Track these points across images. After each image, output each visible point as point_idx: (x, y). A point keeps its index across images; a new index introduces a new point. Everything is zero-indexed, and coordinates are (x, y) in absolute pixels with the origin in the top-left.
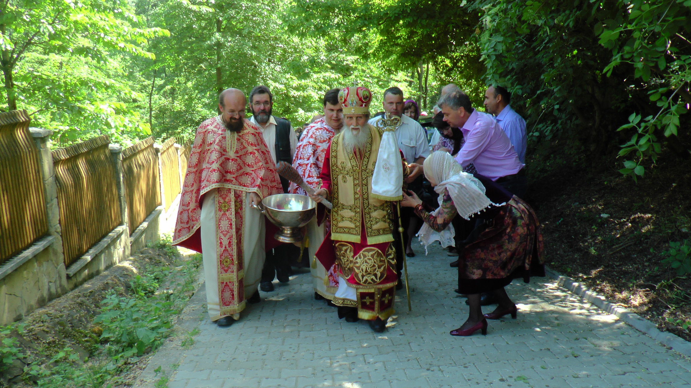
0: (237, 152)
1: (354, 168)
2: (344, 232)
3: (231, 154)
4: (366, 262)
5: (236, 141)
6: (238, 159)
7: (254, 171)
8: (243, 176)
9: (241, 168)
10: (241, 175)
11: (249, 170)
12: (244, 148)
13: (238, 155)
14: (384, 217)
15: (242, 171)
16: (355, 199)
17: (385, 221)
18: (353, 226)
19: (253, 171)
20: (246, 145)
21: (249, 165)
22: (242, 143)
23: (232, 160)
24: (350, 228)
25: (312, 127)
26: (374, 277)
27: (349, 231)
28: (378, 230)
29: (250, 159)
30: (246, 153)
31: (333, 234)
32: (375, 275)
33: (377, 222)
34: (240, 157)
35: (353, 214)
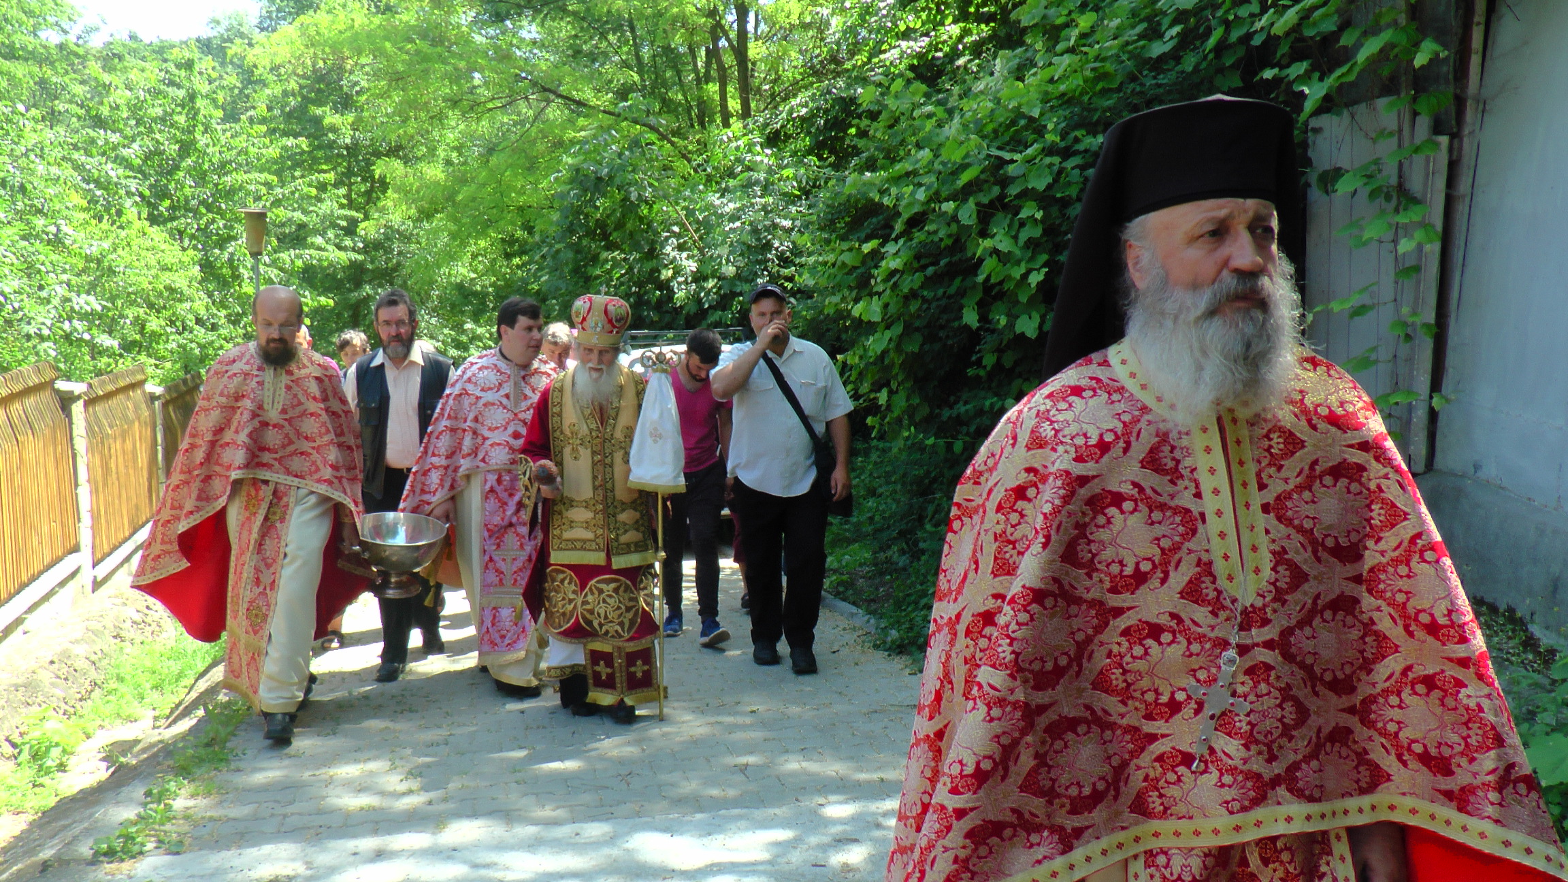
0: (284, 411)
1: (594, 434)
2: (575, 549)
3: (273, 415)
4: (604, 601)
5: (284, 390)
6: (286, 424)
7: (318, 449)
8: (294, 457)
9: (291, 442)
10: (290, 455)
11: (306, 446)
12: (300, 403)
13: (287, 417)
14: (637, 522)
15: (291, 448)
16: (595, 488)
17: (637, 530)
18: (590, 535)
19: (313, 448)
20: (303, 399)
21: (306, 438)
22: (295, 396)
23: (275, 426)
24: (585, 541)
25: (472, 364)
26: (618, 628)
27: (582, 545)
28: (628, 545)
29: (310, 426)
30: (303, 414)
31: (553, 553)
32: (621, 624)
33: (626, 531)
34: (289, 421)
35: (591, 515)
